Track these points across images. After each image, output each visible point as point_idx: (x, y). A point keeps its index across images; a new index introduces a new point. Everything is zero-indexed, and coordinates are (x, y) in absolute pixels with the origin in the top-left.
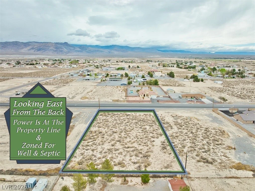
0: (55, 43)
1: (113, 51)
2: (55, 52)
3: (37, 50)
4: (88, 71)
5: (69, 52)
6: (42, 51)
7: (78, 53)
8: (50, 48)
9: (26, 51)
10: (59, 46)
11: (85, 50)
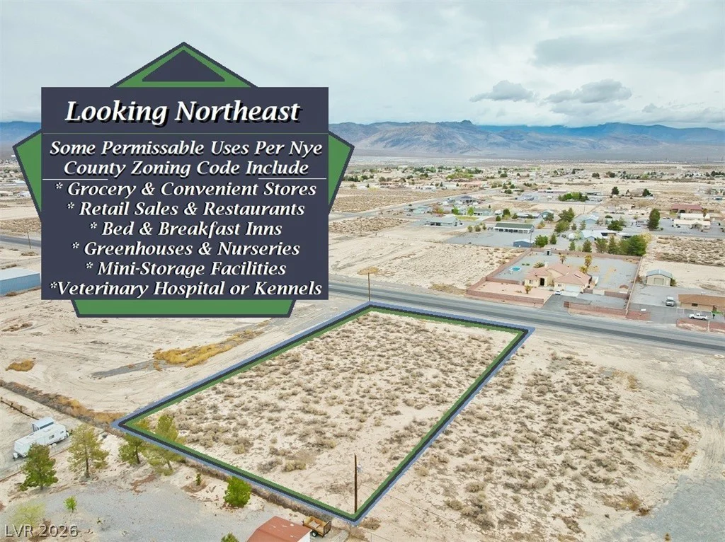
0: (437, 123)
1: (605, 143)
2: (433, 149)
3: (391, 144)
4: (467, 201)
5: (470, 148)
6: (403, 146)
7: (496, 148)
8: (424, 138)
9: (367, 146)
10: (446, 130)
11: (518, 140)
